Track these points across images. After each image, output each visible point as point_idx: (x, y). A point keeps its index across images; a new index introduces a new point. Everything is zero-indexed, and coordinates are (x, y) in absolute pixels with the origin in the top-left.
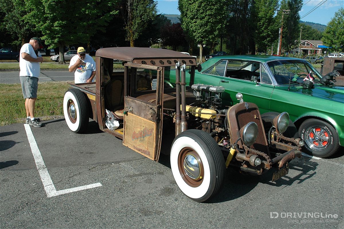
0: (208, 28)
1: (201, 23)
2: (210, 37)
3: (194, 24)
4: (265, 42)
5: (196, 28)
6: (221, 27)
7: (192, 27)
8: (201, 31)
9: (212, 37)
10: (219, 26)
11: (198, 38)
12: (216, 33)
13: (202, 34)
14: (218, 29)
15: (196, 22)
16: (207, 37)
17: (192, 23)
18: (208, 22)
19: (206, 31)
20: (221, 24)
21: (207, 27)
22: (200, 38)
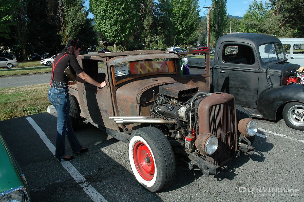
0: (118, 27)
1: (110, 23)
2: (122, 36)
3: (104, 24)
4: (182, 36)
5: (106, 28)
6: (130, 26)
7: (103, 27)
8: (112, 31)
9: (123, 36)
10: (129, 25)
11: (110, 37)
12: (127, 32)
13: (113, 34)
14: (129, 28)
15: (105, 23)
16: (118, 37)
17: (102, 24)
18: (116, 22)
19: (116, 30)
20: (130, 23)
21: (116, 26)
22: (112, 38)
